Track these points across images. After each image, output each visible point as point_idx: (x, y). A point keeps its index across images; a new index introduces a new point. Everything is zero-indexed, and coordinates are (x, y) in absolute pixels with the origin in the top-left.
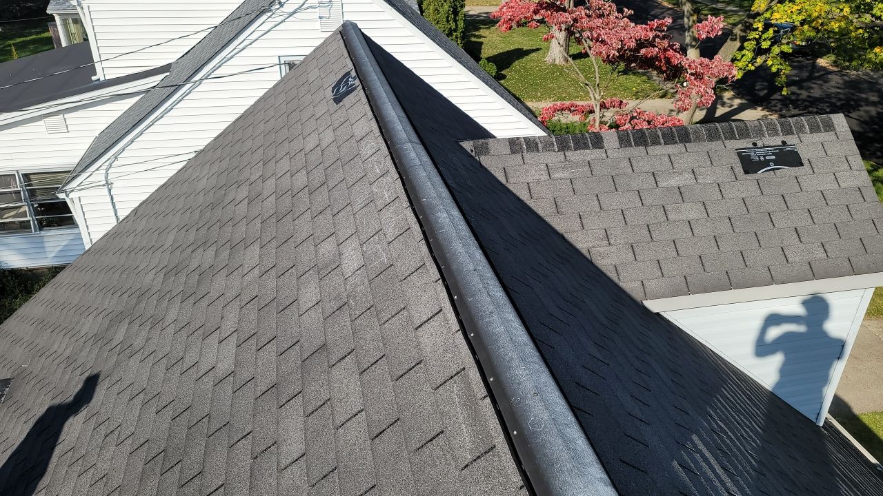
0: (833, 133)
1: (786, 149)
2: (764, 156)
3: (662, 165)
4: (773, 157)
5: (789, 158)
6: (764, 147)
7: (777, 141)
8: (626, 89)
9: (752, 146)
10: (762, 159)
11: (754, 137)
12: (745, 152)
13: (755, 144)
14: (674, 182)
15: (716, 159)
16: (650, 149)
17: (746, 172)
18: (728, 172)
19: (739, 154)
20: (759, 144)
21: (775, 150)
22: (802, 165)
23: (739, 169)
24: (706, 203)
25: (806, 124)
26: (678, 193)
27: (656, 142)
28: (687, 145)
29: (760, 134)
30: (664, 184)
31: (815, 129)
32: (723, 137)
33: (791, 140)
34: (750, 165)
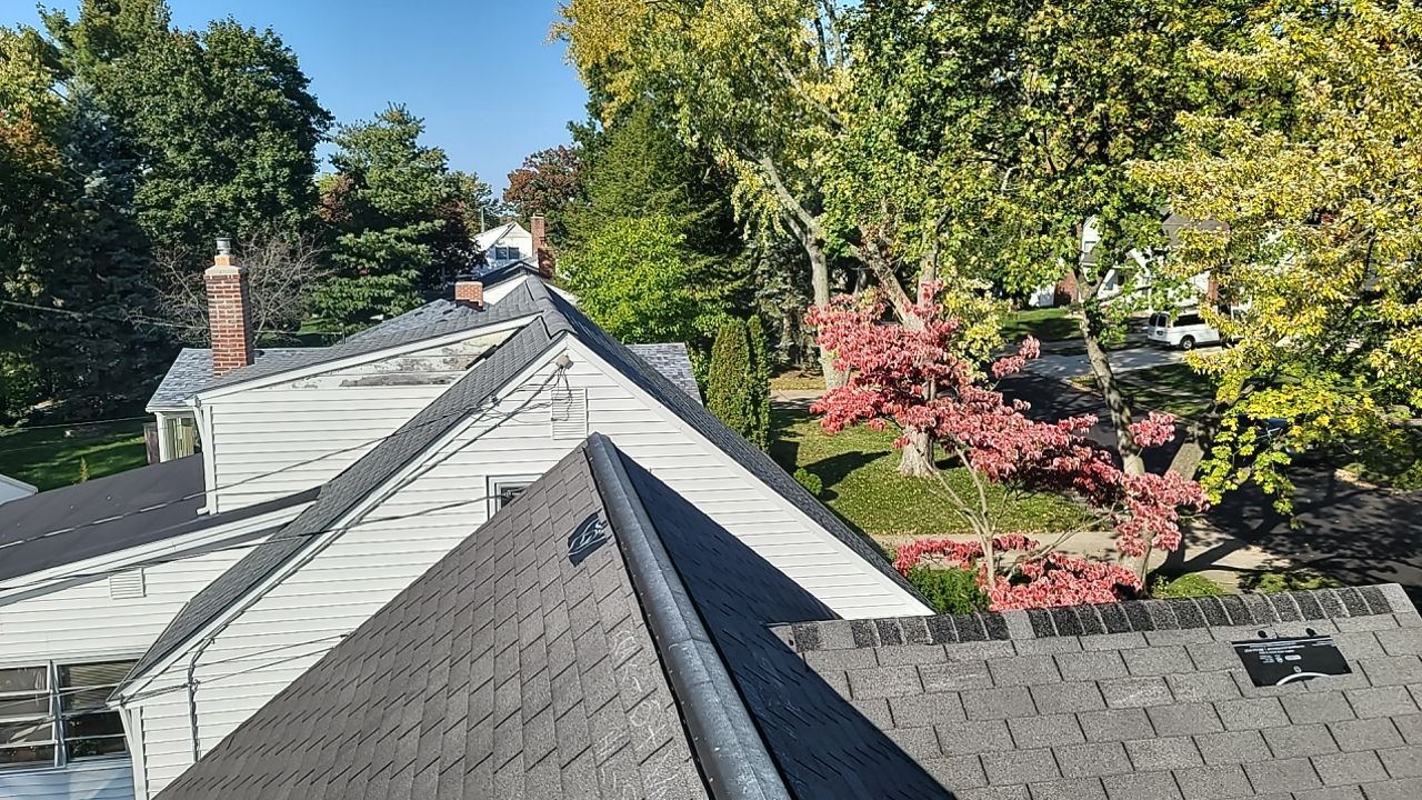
0: (1389, 616)
1: (1315, 642)
2: (1283, 656)
3: (1111, 669)
4: (1298, 657)
5: (1326, 660)
6: (1278, 639)
7: (1298, 629)
8: (1031, 515)
9: (1259, 638)
10: (1280, 660)
11: (1259, 622)
12: (1248, 648)
13: (1262, 634)
14: (1134, 698)
15: (1201, 658)
16: (1085, 640)
17: (1257, 683)
18: (1226, 682)
19: (1240, 651)
20: (1270, 636)
21: (1298, 644)
22: (1349, 671)
23: (1244, 677)
24: (1196, 737)
25: (1340, 602)
26: (1145, 720)
27: (1095, 630)
28: (1147, 633)
29: (1268, 618)
30: (1118, 703)
31: (1357, 609)
32: (1206, 621)
33: (1322, 627)
34: (1263, 672)
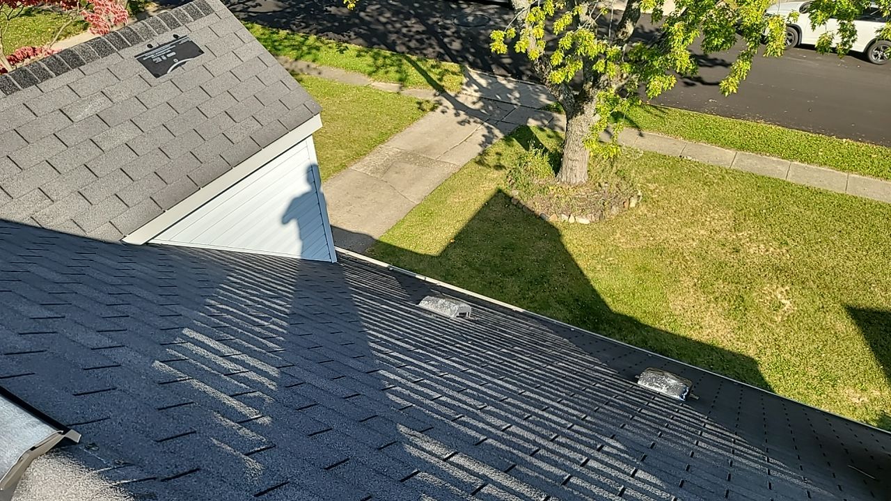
0: (214, 14)
1: (180, 42)
2: (165, 55)
3: (67, 99)
4: (174, 54)
5: (188, 50)
6: (160, 46)
7: (168, 37)
9: (149, 49)
10: (164, 58)
11: (146, 39)
12: (145, 57)
13: (150, 46)
14: (88, 110)
15: (120, 73)
16: (42, 85)
17: (157, 76)
18: (139, 82)
19: (140, 60)
20: (155, 46)
21: (171, 46)
22: (203, 53)
23: (148, 75)
24: (133, 119)
25: (186, 13)
26: (100, 121)
27: (46, 77)
28: (81, 68)
29: (150, 35)
30: (79, 117)
31: (196, 15)
32: (115, 48)
33: (181, 32)
34: (157, 68)
